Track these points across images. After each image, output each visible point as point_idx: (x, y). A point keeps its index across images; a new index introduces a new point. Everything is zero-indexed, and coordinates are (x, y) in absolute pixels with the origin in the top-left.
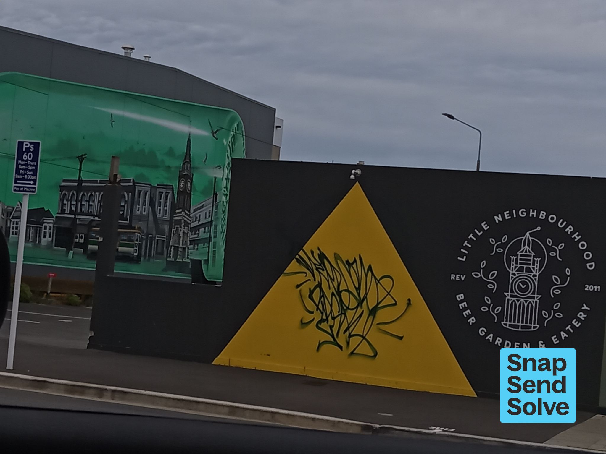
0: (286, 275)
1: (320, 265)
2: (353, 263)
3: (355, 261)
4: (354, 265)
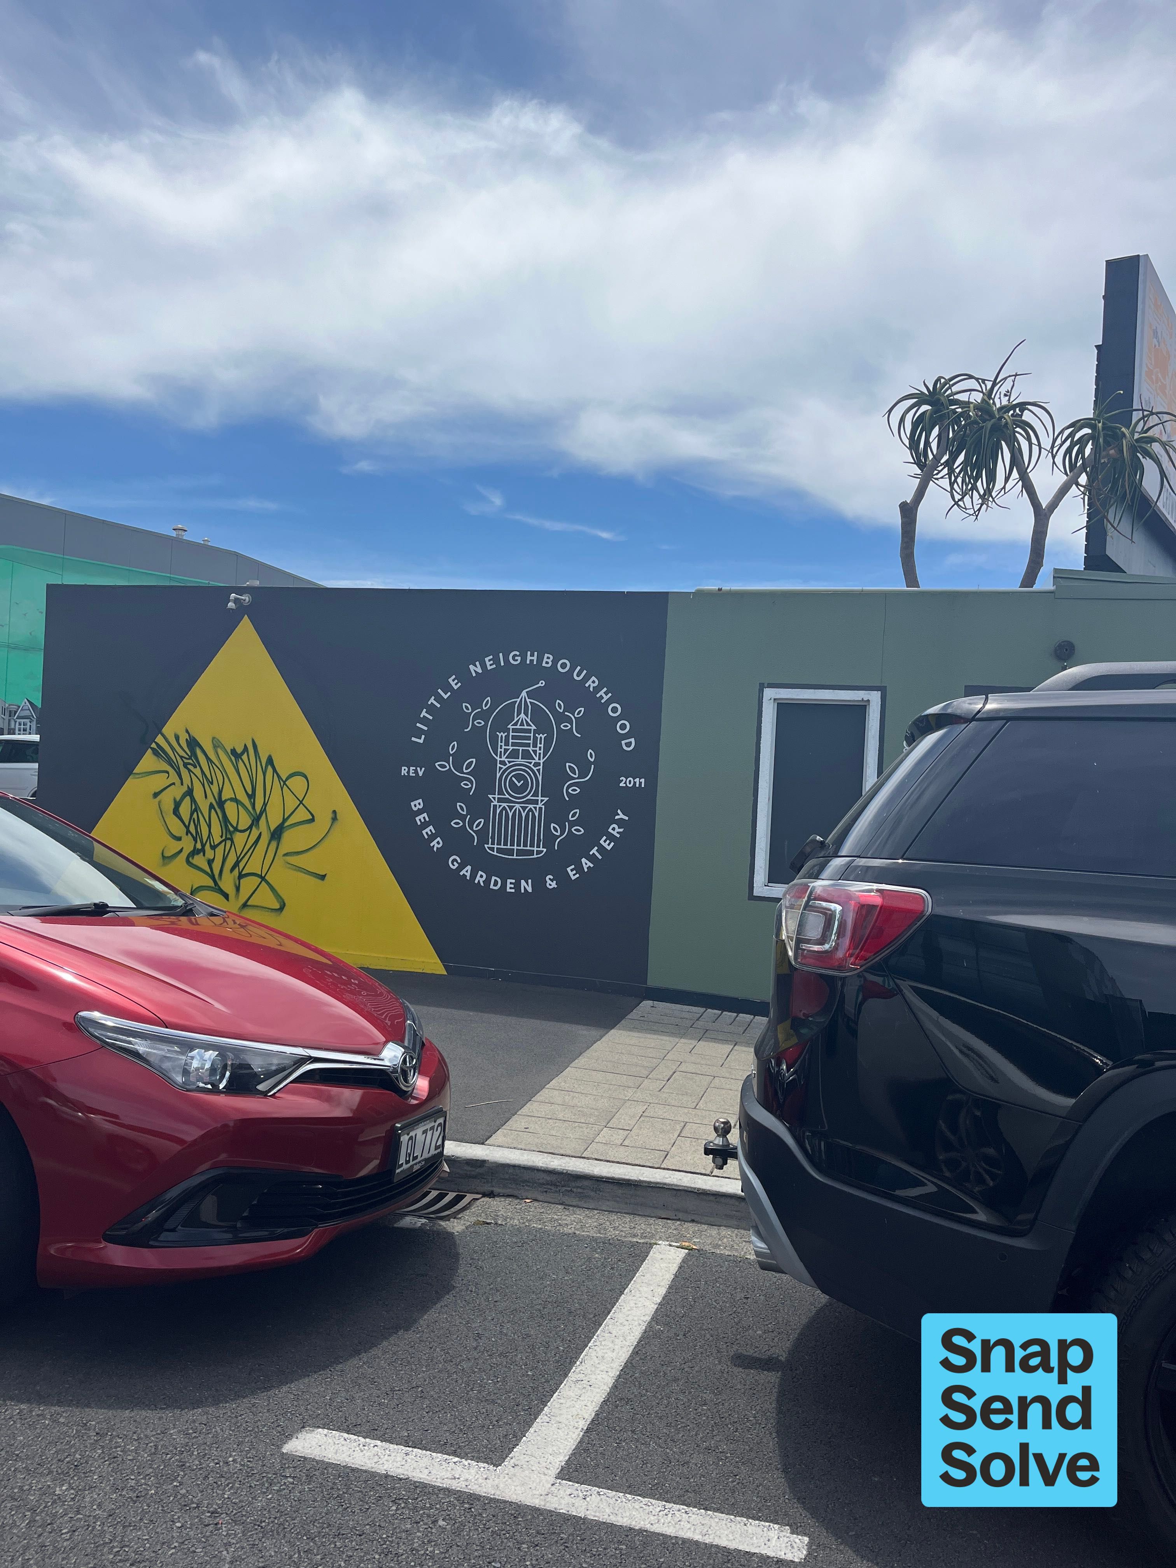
0: (137, 776)
1: (190, 758)
2: (243, 753)
3: (246, 748)
4: (245, 757)
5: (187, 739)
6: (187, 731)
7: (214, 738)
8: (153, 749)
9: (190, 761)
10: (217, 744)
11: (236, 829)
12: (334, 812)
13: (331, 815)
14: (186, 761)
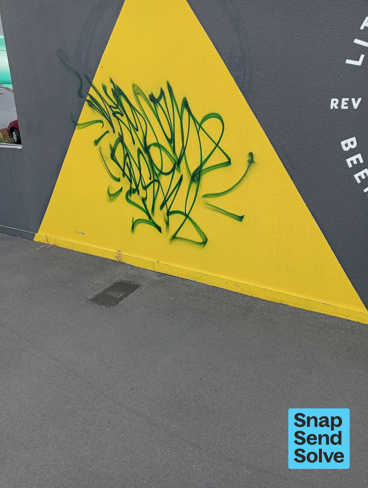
0: (81, 127)
1: (117, 107)
2: (160, 98)
4: (162, 102)
5: (112, 89)
6: (112, 82)
7: (134, 86)
8: (88, 101)
9: (117, 110)
10: (137, 91)
11: (161, 172)
12: (251, 154)
13: (247, 158)
14: (114, 110)
